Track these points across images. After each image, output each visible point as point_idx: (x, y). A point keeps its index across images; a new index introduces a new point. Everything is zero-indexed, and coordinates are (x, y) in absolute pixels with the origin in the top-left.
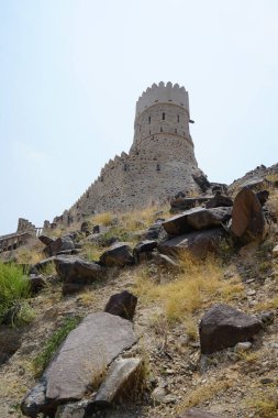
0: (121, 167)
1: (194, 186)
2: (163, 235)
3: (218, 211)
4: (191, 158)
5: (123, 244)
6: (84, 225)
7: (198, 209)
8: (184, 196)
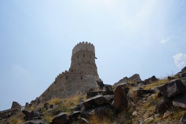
0: (65, 77)
1: (97, 86)
2: (83, 108)
3: (107, 97)
4: (96, 74)
5: (64, 113)
6: (46, 104)
7: (99, 96)
8: (93, 90)
